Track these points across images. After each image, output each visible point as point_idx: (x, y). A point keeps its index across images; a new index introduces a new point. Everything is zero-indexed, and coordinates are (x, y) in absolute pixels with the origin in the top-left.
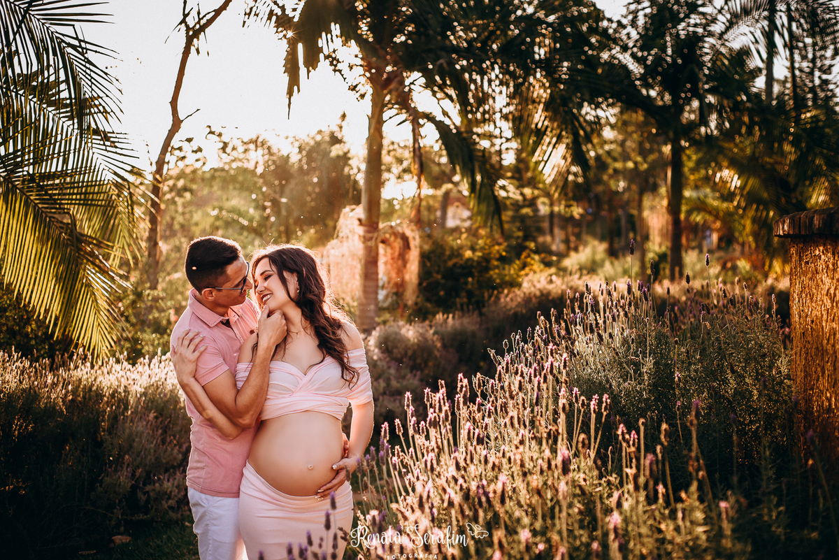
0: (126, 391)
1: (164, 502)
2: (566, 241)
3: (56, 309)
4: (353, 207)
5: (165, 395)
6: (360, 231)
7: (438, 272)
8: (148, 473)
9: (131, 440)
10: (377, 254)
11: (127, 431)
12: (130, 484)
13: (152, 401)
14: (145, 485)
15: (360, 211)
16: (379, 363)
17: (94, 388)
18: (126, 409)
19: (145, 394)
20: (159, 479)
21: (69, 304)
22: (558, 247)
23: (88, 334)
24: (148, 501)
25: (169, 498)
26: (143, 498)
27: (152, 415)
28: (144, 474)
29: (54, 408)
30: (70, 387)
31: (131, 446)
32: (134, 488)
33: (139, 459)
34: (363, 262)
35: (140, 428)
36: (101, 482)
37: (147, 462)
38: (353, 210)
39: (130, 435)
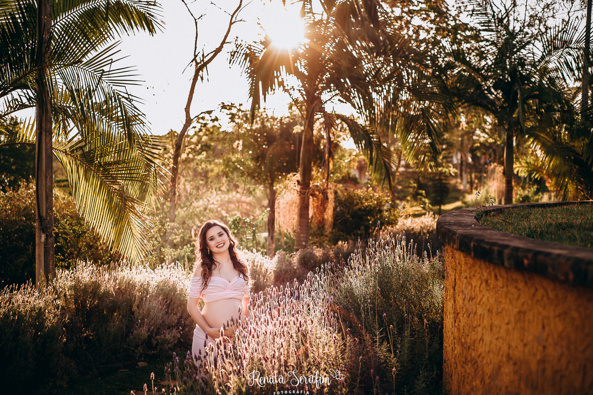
0: (148, 284)
1: (166, 345)
2: (471, 183)
3: (112, 237)
4: (295, 173)
5: (169, 287)
6: (298, 188)
7: (348, 214)
8: (158, 329)
9: (149, 311)
10: (308, 202)
11: (147, 306)
12: (147, 335)
13: (162, 290)
14: (156, 335)
15: (298, 176)
16: (297, 271)
17: (131, 282)
18: (147, 294)
19: (158, 286)
20: (164, 333)
21: (119, 234)
22: (465, 187)
23: (130, 252)
24: (157, 345)
25: (169, 343)
26: (155, 342)
27: (160, 298)
28: (156, 330)
29: (109, 291)
30: (117, 282)
31: (149, 315)
32: (150, 337)
33: (153, 321)
34: (299, 207)
35: (154, 305)
36: (132, 333)
37: (158, 323)
38: (294, 175)
39: (149, 309)
